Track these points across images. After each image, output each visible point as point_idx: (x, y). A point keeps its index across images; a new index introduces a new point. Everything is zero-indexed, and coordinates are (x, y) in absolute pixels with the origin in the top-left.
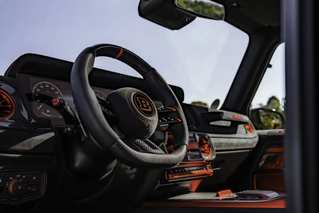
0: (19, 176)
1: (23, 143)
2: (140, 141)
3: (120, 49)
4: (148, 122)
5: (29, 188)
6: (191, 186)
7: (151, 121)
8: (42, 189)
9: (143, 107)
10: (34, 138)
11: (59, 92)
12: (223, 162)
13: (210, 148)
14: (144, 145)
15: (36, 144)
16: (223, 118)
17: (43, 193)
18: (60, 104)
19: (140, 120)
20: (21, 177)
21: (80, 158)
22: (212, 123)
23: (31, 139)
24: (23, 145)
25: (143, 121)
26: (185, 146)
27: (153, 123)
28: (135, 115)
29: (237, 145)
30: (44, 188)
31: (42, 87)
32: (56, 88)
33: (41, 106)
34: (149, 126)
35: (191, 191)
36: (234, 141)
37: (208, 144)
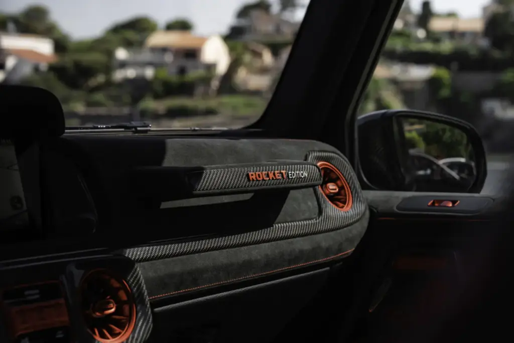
37: (126, 292)
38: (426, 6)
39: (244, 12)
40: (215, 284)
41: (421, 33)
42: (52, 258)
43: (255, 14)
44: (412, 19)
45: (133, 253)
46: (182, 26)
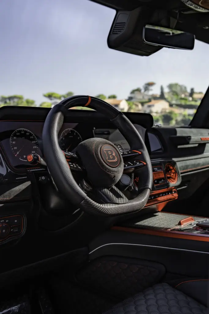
0: (3, 221)
1: (4, 195)
2: (106, 190)
3: (88, 99)
4: (114, 173)
5: (12, 230)
6: (158, 207)
7: (116, 172)
8: (23, 230)
9: (109, 159)
10: (13, 189)
11: (34, 136)
12: (189, 181)
13: (176, 174)
14: (110, 194)
15: (15, 194)
16: (190, 143)
17: (24, 232)
18: (34, 159)
19: (106, 173)
20: (5, 222)
21: (54, 201)
22: (179, 147)
23: (10, 190)
24: (4, 197)
25: (109, 173)
26: (149, 190)
27: (118, 173)
28: (102, 168)
29: (203, 165)
30: (24, 229)
31: (18, 134)
32: (31, 133)
33: (18, 153)
34: (115, 176)
35: (157, 211)
36: (201, 161)
37: (174, 170)
38: (192, 90)
39: (133, 92)
40: (191, 170)
41: (190, 99)
42: (154, 160)
43: (136, 92)
44: (188, 94)
45: (175, 159)
46: (114, 97)
